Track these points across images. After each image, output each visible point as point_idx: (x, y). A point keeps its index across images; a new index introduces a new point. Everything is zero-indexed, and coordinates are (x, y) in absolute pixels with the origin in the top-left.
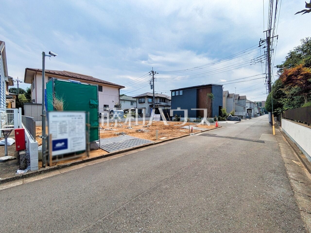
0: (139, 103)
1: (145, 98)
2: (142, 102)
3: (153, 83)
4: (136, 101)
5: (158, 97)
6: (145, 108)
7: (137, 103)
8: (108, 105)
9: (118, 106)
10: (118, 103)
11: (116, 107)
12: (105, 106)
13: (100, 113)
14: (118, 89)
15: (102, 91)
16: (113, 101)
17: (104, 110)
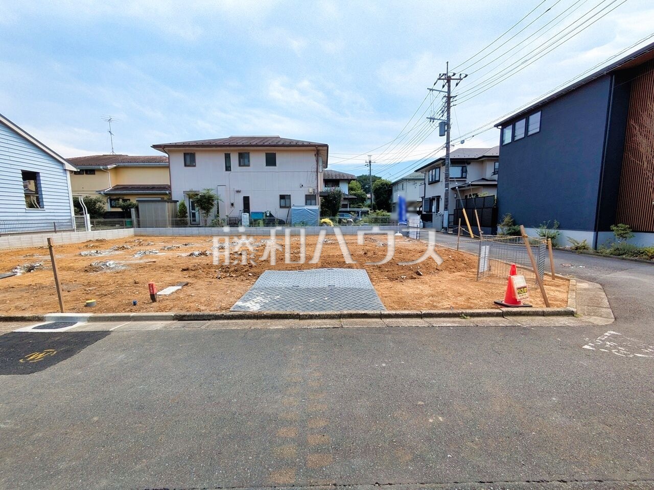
0: (429, 184)
1: (440, 168)
2: (434, 180)
3: (449, 113)
5: (484, 157)
6: (438, 197)
7: (425, 184)
8: (290, 195)
9: (316, 196)
10: (315, 188)
11: (310, 199)
12: (282, 197)
13: (270, 214)
14: (315, 155)
15: (274, 164)
16: (302, 186)
17: (281, 207)
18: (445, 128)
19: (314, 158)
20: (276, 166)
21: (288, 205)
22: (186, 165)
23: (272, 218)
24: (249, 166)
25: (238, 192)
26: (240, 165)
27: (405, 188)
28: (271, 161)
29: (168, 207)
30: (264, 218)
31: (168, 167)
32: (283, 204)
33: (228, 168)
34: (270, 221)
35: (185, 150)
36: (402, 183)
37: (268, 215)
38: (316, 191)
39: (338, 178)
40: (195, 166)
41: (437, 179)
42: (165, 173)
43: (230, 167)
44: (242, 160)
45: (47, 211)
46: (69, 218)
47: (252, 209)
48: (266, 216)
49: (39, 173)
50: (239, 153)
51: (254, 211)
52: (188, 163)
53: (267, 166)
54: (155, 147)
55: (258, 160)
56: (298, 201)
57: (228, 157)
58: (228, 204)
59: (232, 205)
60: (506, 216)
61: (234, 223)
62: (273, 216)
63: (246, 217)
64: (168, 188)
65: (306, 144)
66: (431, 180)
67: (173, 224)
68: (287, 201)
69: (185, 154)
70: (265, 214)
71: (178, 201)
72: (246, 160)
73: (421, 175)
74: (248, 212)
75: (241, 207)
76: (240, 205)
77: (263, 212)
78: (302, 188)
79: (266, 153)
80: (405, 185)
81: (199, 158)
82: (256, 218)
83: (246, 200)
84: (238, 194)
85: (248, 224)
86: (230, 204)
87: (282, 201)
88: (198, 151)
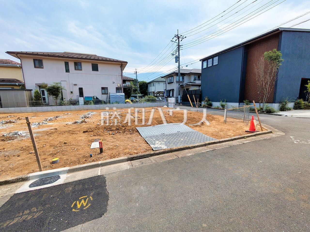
0: (168, 84)
1: (173, 77)
2: (171, 82)
3: (179, 53)
4: (166, 82)
5: (191, 73)
6: (173, 90)
7: (166, 84)
8: (107, 87)
9: (121, 88)
10: (121, 84)
11: (118, 89)
12: (103, 88)
16: (114, 82)
17: (102, 94)
18: (177, 59)
19: (120, 69)
20: (98, 71)
21: (106, 93)
22: (35, 67)
23: (98, 100)
24: (81, 70)
25: (75, 85)
26: (75, 69)
27: (155, 85)
28: (95, 68)
29: (25, 93)
30: (93, 100)
32: (103, 92)
33: (67, 71)
34: (97, 101)
35: (35, 57)
36: (153, 83)
37: (95, 98)
38: (122, 86)
39: (125, 79)
40: (43, 68)
41: (172, 81)
43: (69, 70)
44: (76, 66)
47: (85, 95)
48: (94, 99)
50: (75, 63)
52: (38, 66)
53: (93, 71)
54: (8, 53)
55: (87, 67)
56: (112, 91)
57: (67, 64)
60: (206, 97)
61: (74, 103)
62: (98, 99)
63: (81, 100)
64: (17, 81)
66: (169, 82)
67: (30, 105)
68: (106, 90)
69: (34, 60)
70: (93, 98)
71: (32, 90)
72: (79, 67)
73: (163, 79)
74: (83, 96)
75: (78, 94)
76: (77, 93)
77: (92, 96)
78: (114, 84)
79: (92, 64)
81: (45, 63)
82: (88, 100)
83: (81, 90)
84: (75, 86)
85: (83, 103)
86: (70, 93)
87: (103, 90)
88: (45, 59)
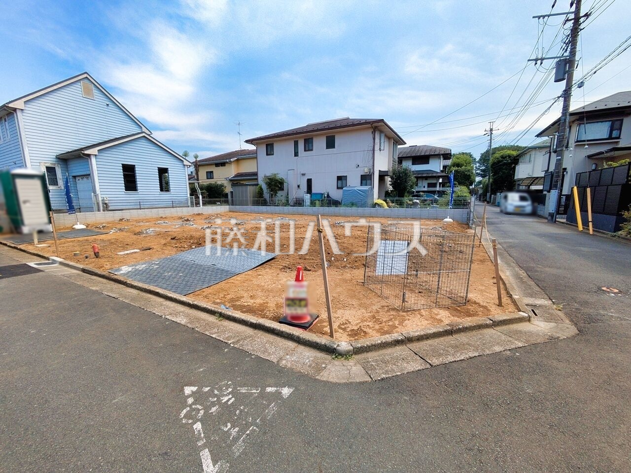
4: (550, 147)
6: (564, 171)
7: (549, 153)
8: (346, 176)
10: (371, 167)
11: (365, 179)
12: (339, 178)
13: (328, 195)
14: (372, 132)
15: (334, 147)
16: (358, 166)
17: (338, 188)
18: (565, 68)
19: (371, 136)
20: (334, 148)
21: (344, 186)
22: (267, 154)
23: (329, 199)
24: (312, 150)
25: (303, 175)
26: (305, 151)
27: (532, 159)
28: (331, 144)
29: (250, 189)
30: (323, 198)
31: (256, 158)
32: (340, 186)
33: (296, 154)
34: (330, 202)
35: (267, 142)
36: (529, 153)
37: (326, 195)
38: (372, 171)
39: (427, 154)
40: (273, 154)
42: (254, 162)
43: (298, 153)
44: (307, 145)
45: (172, 193)
46: (186, 198)
47: (314, 190)
48: (324, 196)
49: (168, 168)
50: (305, 140)
51: (315, 192)
52: (269, 153)
53: (327, 148)
54: (247, 141)
55: (320, 143)
56: (354, 182)
57: (296, 144)
58: (295, 188)
59: (299, 186)
61: (299, 203)
62: (329, 197)
63: (308, 198)
64: (256, 174)
65: (362, 122)
67: (252, 203)
68: (344, 182)
69: (267, 145)
71: (259, 184)
72: (310, 145)
74: (310, 193)
75: (306, 190)
76: (304, 187)
77: (323, 193)
78: (358, 168)
79: (327, 137)
80: (533, 156)
81: (277, 148)
82: (316, 198)
83: (309, 182)
85: (309, 204)
86: (297, 186)
87: (339, 182)
88: (276, 141)
